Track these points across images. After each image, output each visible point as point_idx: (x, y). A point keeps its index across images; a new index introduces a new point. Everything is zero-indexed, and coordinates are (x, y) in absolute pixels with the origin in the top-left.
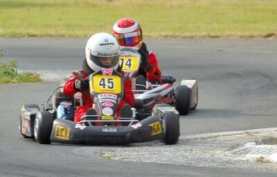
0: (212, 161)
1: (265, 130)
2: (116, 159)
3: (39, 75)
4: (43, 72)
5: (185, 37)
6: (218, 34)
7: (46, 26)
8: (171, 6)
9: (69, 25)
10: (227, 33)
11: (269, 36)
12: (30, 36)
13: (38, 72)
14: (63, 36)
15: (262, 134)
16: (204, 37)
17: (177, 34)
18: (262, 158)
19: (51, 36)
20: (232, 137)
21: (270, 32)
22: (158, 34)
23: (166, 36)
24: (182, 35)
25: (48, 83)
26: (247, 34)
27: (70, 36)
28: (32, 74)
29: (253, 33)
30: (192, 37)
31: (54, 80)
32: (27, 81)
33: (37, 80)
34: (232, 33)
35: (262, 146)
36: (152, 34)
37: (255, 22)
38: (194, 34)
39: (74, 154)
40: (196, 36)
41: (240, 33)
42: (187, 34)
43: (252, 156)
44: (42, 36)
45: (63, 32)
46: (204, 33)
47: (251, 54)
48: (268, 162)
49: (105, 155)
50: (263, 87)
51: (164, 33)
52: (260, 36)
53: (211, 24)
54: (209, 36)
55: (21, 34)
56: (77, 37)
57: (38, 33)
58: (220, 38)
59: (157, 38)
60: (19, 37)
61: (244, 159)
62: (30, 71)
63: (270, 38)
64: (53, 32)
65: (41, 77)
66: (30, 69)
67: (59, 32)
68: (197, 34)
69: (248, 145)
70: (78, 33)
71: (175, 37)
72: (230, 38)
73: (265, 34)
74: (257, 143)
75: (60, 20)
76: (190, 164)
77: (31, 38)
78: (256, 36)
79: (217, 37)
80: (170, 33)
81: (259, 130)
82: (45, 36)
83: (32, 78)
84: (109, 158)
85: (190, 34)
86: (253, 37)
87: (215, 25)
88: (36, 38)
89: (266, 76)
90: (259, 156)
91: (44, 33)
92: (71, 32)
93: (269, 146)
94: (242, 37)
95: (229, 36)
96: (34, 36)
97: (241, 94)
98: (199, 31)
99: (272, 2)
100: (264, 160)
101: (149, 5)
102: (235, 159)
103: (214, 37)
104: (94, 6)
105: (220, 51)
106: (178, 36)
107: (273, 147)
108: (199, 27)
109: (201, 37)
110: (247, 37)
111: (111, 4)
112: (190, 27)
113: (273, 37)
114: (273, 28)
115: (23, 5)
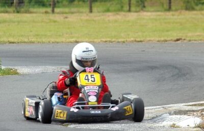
1: (176, 105)
2: (72, 127)
3: (17, 70)
4: (19, 67)
5: (118, 42)
6: (142, 39)
7: (22, 36)
8: (109, 20)
9: (38, 35)
10: (149, 39)
11: (178, 40)
12: (10, 43)
13: (16, 68)
14: (33, 43)
15: (174, 108)
16: (132, 41)
17: (113, 40)
18: (174, 125)
19: (25, 42)
20: (153, 111)
21: (178, 38)
22: (100, 40)
23: (106, 41)
24: (117, 40)
25: (24, 75)
26: (162, 39)
27: (39, 42)
28: (11, 69)
29: (166, 38)
30: (124, 42)
31: (27, 73)
32: (9, 74)
33: (16, 73)
34: (152, 39)
35: (174, 116)
36: (95, 40)
37: (168, 31)
38: (125, 40)
40: (127, 41)
41: (157, 39)
42: (120, 40)
43: (167, 123)
44: (18, 43)
45: (33, 40)
46: (132, 39)
47: (165, 53)
48: (178, 127)
49: (64, 124)
50: (172, 76)
51: (104, 40)
52: (171, 40)
53: (137, 32)
54: (135, 41)
55: (4, 41)
56: (43, 43)
57: (16, 41)
58: (143, 43)
59: (99, 43)
60: (3, 44)
61: (162, 125)
62: (10, 67)
63: (179, 42)
64: (26, 40)
65: (18, 71)
66: (10, 66)
67: (30, 40)
68: (128, 40)
69: (165, 115)
70: (44, 40)
71: (112, 42)
72: (151, 42)
73: (175, 39)
74: (170, 114)
75: (31, 31)
76: (124, 129)
77: (11, 44)
78: (169, 40)
79: (141, 41)
80: (108, 39)
81: (172, 105)
82: (21, 42)
83: (12, 72)
85: (123, 40)
86: (166, 41)
87: (140, 34)
88: (15, 44)
89: (176, 68)
90: (172, 123)
91: (20, 41)
92: (39, 40)
93: (178, 116)
94: (158, 41)
95: (150, 40)
96: (13, 43)
97: (159, 81)
98: (128, 38)
99: (179, 17)
100: (175, 126)
101: (93, 20)
102: (155, 125)
103: (139, 41)
104: (55, 22)
105: (144, 51)
106: (114, 41)
107: (182, 116)
108: (128, 35)
109: (130, 42)
110: (162, 41)
111: (67, 20)
112: (122, 35)
113: (181, 40)
114: (181, 35)
115: (5, 21)
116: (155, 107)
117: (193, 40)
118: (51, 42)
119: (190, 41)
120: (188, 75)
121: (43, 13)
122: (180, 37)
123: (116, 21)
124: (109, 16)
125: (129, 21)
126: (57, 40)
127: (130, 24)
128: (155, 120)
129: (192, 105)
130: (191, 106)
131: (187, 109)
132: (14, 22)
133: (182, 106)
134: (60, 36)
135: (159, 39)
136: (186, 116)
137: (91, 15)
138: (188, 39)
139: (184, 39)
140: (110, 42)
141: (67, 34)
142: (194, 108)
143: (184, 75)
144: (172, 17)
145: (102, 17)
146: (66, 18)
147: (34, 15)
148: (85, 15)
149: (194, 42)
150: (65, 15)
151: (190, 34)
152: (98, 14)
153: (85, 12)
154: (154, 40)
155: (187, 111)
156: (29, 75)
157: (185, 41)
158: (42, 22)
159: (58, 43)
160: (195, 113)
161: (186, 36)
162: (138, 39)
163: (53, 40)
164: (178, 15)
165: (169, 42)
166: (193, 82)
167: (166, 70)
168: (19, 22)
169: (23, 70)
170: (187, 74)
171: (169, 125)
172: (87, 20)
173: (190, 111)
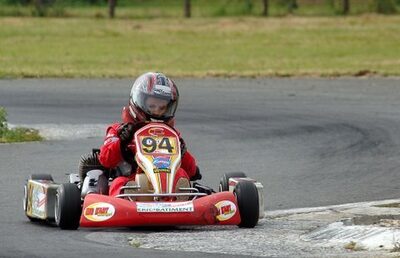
0: (283, 249)
1: (356, 205)
2: (147, 246)
3: (38, 131)
4: (43, 126)
5: (242, 77)
6: (290, 72)
7: (49, 63)
9: (80, 62)
10: (302, 71)
11: (362, 74)
12: (26, 77)
13: (37, 127)
14: (71, 77)
15: (352, 211)
16: (271, 76)
17: (233, 72)
18: (353, 244)
19: (55, 76)
20: (311, 216)
21: (362, 69)
22: (205, 73)
23: (217, 76)
24: (240, 74)
25: (52, 142)
26: (331, 71)
27: (83, 76)
28: (28, 130)
29: (338, 70)
30: (253, 77)
31: (59, 138)
32: (21, 139)
33: (36, 138)
34: (310, 71)
35: (353, 227)
36: (196, 73)
37: (341, 55)
38: (256, 72)
39: (88, 241)
40: (259, 75)
41: (320, 71)
42: (246, 73)
43: (338, 240)
44: (41, 77)
45: (71, 71)
46: (270, 71)
48: (361, 249)
49: (132, 242)
50: (352, 146)
51: (213, 72)
52: (349, 74)
53: (281, 58)
54: (277, 75)
55: (12, 74)
56: (92, 77)
57: (37, 72)
58: (292, 78)
59: (204, 78)
60: (11, 79)
61: (328, 245)
62: (26, 126)
63: (363, 77)
64: (57, 72)
65: (41, 134)
66: (25, 123)
67: (66, 71)
68: (261, 72)
69: (334, 226)
70: (93, 72)
71: (229, 77)
72: (307, 77)
73: (357, 71)
74: (345, 223)
75: (67, 54)
76: (252, 253)
77: (27, 80)
78: (344, 74)
79: (288, 76)
80: (222, 71)
81: (349, 205)
82: (47, 76)
83: (28, 136)
84: (137, 246)
85: (251, 73)
86: (339, 75)
87: (286, 60)
88: (34, 80)
89: (358, 130)
90: (347, 241)
91: (45, 73)
92: (83, 72)
93: (361, 228)
94: (322, 76)
95: (306, 74)
96: (32, 77)
97: (323, 155)
98: (263, 69)
99: (365, 28)
100: (356, 247)
101: (193, 33)
102: (315, 246)
103: (284, 76)
104: (116, 35)
105: (293, 95)
106: (233, 76)
107: (368, 228)
108: (263, 63)
109: (266, 76)
110: (331, 75)
111: (140, 31)
112: (251, 62)
113: (368, 75)
114: (367, 63)
115: (14, 34)
116: (315, 209)
117: (392, 74)
118: (107, 76)
119: (386, 75)
120: (381, 145)
121: (91, 17)
122: (367, 68)
123: (238, 35)
124: (223, 25)
125: (264, 36)
126: (120, 73)
127: (266, 41)
128: (315, 234)
129: (390, 206)
130: (386, 206)
131: (379, 214)
132: (34, 35)
133: (368, 207)
134: (125, 63)
135: (325, 71)
136: (376, 228)
137: (188, 21)
138: (382, 71)
139: (375, 73)
140: (226, 76)
141: (139, 59)
142: (394, 211)
143: (374, 144)
144: (350, 27)
145: (211, 26)
146: (138, 27)
147: (74, 21)
148: (176, 21)
149: (393, 77)
150: (135, 22)
151: (386, 62)
152: (203, 20)
153: (177, 17)
154: (314, 73)
155: (379, 217)
156: (62, 142)
157: (376, 77)
158: (90, 35)
159: (120, 77)
160: (395, 222)
161: (379, 67)
162: (283, 72)
163: (111, 72)
164: (363, 24)
165: (345, 77)
166: (391, 159)
167: (338, 135)
168: (43, 35)
169: (51, 131)
170: (380, 142)
171: (342, 245)
172: (180, 33)
173: (385, 217)
